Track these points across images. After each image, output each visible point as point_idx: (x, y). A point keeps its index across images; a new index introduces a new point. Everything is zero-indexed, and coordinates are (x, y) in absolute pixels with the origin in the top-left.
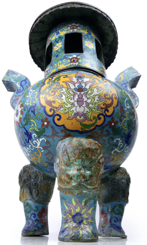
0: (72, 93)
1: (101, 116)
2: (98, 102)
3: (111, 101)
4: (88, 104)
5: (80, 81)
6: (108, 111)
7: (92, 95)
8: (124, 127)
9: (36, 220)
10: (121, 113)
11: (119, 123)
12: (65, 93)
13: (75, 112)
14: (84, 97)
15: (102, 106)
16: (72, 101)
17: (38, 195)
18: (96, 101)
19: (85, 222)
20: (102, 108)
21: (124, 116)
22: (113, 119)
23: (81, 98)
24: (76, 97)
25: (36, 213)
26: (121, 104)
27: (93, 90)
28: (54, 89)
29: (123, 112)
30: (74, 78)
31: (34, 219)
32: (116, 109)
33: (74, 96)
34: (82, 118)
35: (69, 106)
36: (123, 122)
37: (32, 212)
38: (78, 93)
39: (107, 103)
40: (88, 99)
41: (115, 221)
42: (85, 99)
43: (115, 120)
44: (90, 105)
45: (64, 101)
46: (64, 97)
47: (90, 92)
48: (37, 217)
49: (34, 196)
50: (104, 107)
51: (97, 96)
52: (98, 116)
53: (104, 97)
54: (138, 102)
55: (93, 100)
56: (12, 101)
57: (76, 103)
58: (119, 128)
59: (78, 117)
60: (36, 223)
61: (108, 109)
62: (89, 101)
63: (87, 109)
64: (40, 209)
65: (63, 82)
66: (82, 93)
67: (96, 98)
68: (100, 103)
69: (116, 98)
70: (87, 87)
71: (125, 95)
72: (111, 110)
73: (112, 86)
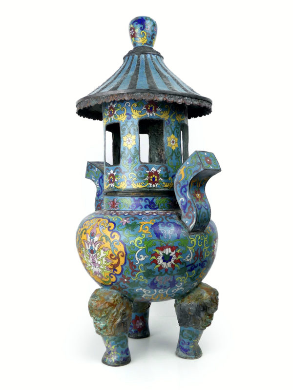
0: (88, 254)
1: (112, 275)
2: (106, 263)
3: (117, 260)
4: (99, 266)
5: (92, 240)
6: (116, 271)
7: (100, 257)
8: (140, 280)
10: (132, 269)
11: (131, 278)
13: (94, 271)
14: (95, 259)
15: (110, 267)
16: (90, 262)
18: (104, 263)
19: (112, 353)
20: (110, 269)
21: (135, 271)
22: (124, 277)
24: (91, 259)
26: (129, 260)
27: (100, 251)
30: (89, 236)
32: (124, 267)
34: (100, 276)
36: (136, 276)
38: (91, 255)
39: (113, 264)
40: (98, 261)
41: (182, 344)
42: (96, 261)
43: (126, 277)
44: (101, 267)
46: (85, 257)
47: (98, 253)
50: (112, 267)
51: (104, 258)
52: (110, 275)
53: (110, 258)
55: (102, 261)
57: (92, 264)
58: (134, 281)
59: (97, 275)
61: (116, 268)
62: (99, 263)
63: (100, 270)
66: (94, 255)
67: (104, 260)
68: (108, 264)
69: (122, 256)
70: (96, 249)
71: (138, 244)
72: (119, 269)
73: (120, 240)
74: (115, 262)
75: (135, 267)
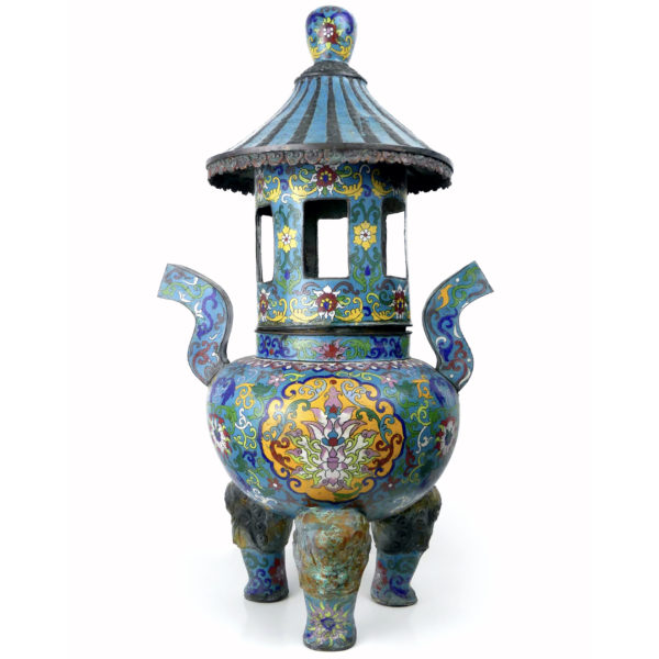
0: (318, 448)
1: (369, 481)
2: (364, 460)
3: (389, 451)
4: (345, 467)
5: (333, 420)
6: (381, 470)
7: (353, 451)
9: (266, 580)
10: (408, 463)
11: (402, 479)
12: (307, 447)
13: (324, 478)
14: (339, 455)
15: (371, 465)
16: (319, 462)
18: (360, 459)
20: (371, 469)
21: (411, 466)
22: (391, 480)
23: (335, 457)
24: (326, 456)
25: (266, 570)
26: (408, 449)
27: (356, 439)
28: (286, 434)
29: (411, 460)
30: (322, 413)
31: (263, 578)
33: (322, 454)
34: (336, 486)
35: (314, 469)
36: (410, 475)
37: (258, 567)
38: (330, 448)
39: (380, 458)
40: (346, 457)
41: (398, 582)
42: (341, 458)
43: (394, 479)
44: (350, 468)
45: (305, 460)
46: (304, 454)
47: (350, 444)
48: (268, 575)
49: (260, 545)
50: (375, 466)
51: (362, 451)
52: (364, 482)
53: (374, 449)
54: (472, 370)
55: (355, 458)
56: (191, 358)
57: (325, 466)
58: (403, 485)
59: (330, 486)
60: (267, 585)
61: (383, 467)
62: (348, 461)
63: (343, 474)
64: (271, 563)
65: (302, 422)
66: (336, 448)
67: (362, 454)
68: (368, 461)
69: (398, 443)
70: (346, 435)
71: (422, 419)
72: (387, 467)
73: (395, 415)
74: (384, 454)
75: (413, 458)
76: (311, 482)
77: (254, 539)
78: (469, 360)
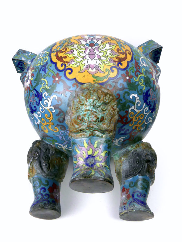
0: (84, 48)
1: (114, 69)
2: (110, 55)
4: (100, 58)
5: (92, 38)
6: (121, 64)
7: (104, 49)
8: (140, 83)
9: (46, 195)
10: (136, 68)
11: (134, 77)
12: (77, 48)
13: (87, 64)
14: (96, 51)
15: (115, 59)
16: (84, 55)
17: (48, 168)
18: (108, 54)
19: (98, 165)
20: (115, 61)
21: (139, 72)
22: (127, 73)
23: (93, 52)
24: (88, 51)
25: (47, 188)
26: (135, 60)
27: (105, 45)
28: (65, 46)
29: (138, 68)
30: (85, 36)
31: (44, 194)
32: (130, 64)
33: (85, 50)
34: (94, 70)
35: (81, 59)
36: (139, 77)
37: (42, 186)
38: (90, 48)
39: (120, 57)
40: (100, 52)
41: (138, 196)
42: (97, 53)
43: (130, 74)
44: (103, 58)
45: (76, 55)
46: (75, 52)
47: (102, 46)
48: (47, 192)
50: (117, 60)
51: (109, 50)
52: (111, 68)
53: (116, 51)
55: (105, 53)
56: (22, 77)
57: (87, 57)
58: (135, 83)
59: (90, 70)
61: (122, 62)
62: (101, 54)
63: (99, 62)
64: (51, 184)
65: (75, 40)
66: (94, 47)
67: (109, 52)
68: (113, 56)
69: (130, 54)
70: (99, 42)
72: (125, 64)
73: (126, 44)
74: (123, 56)
75: (140, 68)
76: (78, 69)
77: (41, 166)
78: (158, 68)
